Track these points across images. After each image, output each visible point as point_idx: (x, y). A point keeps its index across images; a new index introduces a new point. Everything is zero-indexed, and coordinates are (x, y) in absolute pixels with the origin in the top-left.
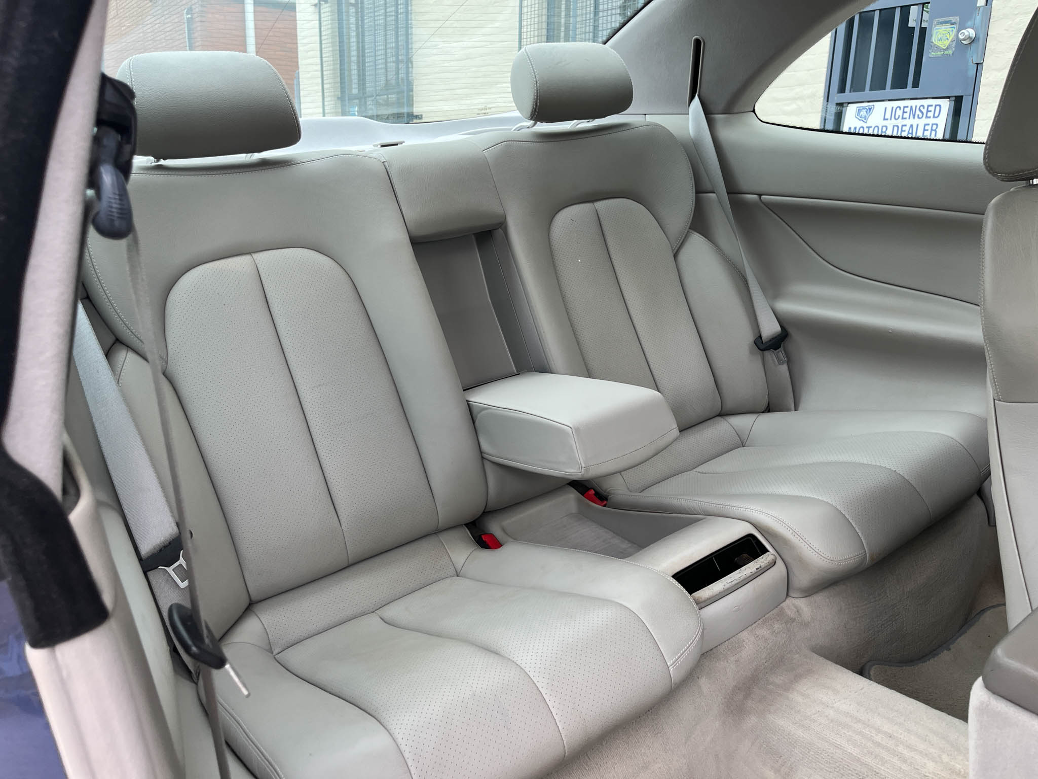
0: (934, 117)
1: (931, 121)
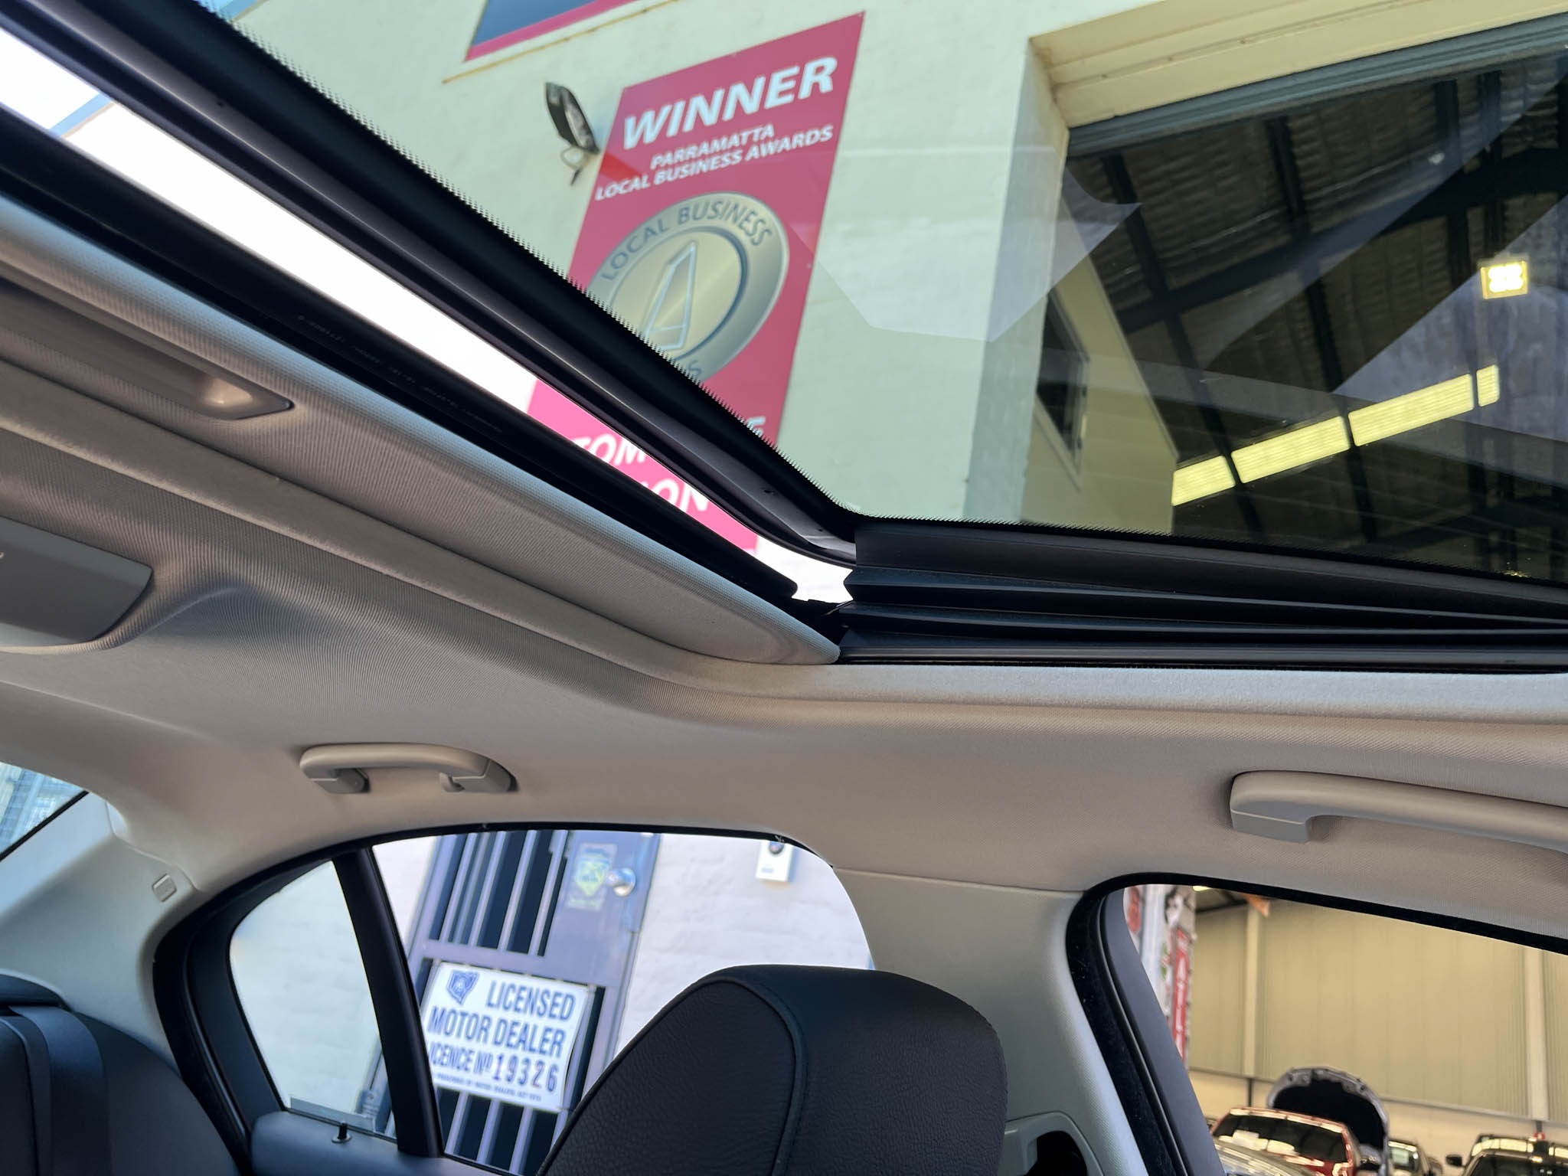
0: (562, 1018)
1: (556, 1024)
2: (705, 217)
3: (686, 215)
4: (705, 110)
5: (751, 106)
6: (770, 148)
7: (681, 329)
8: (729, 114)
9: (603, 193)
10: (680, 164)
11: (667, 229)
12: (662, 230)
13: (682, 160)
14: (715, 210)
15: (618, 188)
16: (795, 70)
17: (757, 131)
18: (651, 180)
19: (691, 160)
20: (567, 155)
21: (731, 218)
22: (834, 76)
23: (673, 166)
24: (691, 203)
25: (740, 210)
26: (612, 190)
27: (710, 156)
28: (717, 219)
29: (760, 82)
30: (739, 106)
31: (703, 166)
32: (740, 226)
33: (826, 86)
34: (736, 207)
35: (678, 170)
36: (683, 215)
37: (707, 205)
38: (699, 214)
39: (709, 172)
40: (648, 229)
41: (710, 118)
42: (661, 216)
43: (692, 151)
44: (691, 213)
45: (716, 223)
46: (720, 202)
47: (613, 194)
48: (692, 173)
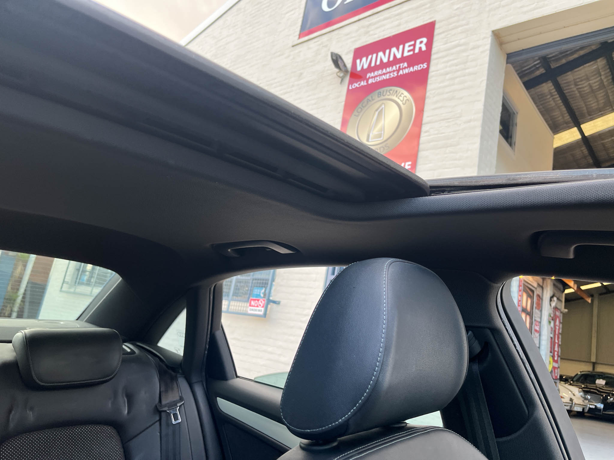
2: (387, 95)
3: (380, 94)
4: (384, 57)
5: (399, 56)
6: (406, 71)
7: (382, 133)
8: (391, 59)
9: (352, 87)
10: (376, 76)
11: (374, 99)
12: (373, 100)
13: (377, 75)
14: (390, 93)
15: (356, 85)
16: (413, 43)
17: (401, 65)
18: (367, 82)
19: (380, 75)
20: (338, 74)
21: (395, 96)
22: (426, 44)
23: (374, 77)
24: (381, 90)
25: (398, 92)
26: (354, 85)
27: (386, 73)
28: (390, 96)
29: (401, 47)
30: (395, 56)
31: (384, 77)
32: (399, 98)
33: (424, 48)
34: (397, 91)
35: (376, 78)
36: (379, 95)
37: (387, 91)
38: (384, 94)
39: (387, 79)
40: (368, 99)
41: (385, 60)
42: (372, 95)
43: (380, 72)
44: (382, 94)
45: (391, 97)
46: (391, 90)
47: (355, 87)
48: (381, 79)
